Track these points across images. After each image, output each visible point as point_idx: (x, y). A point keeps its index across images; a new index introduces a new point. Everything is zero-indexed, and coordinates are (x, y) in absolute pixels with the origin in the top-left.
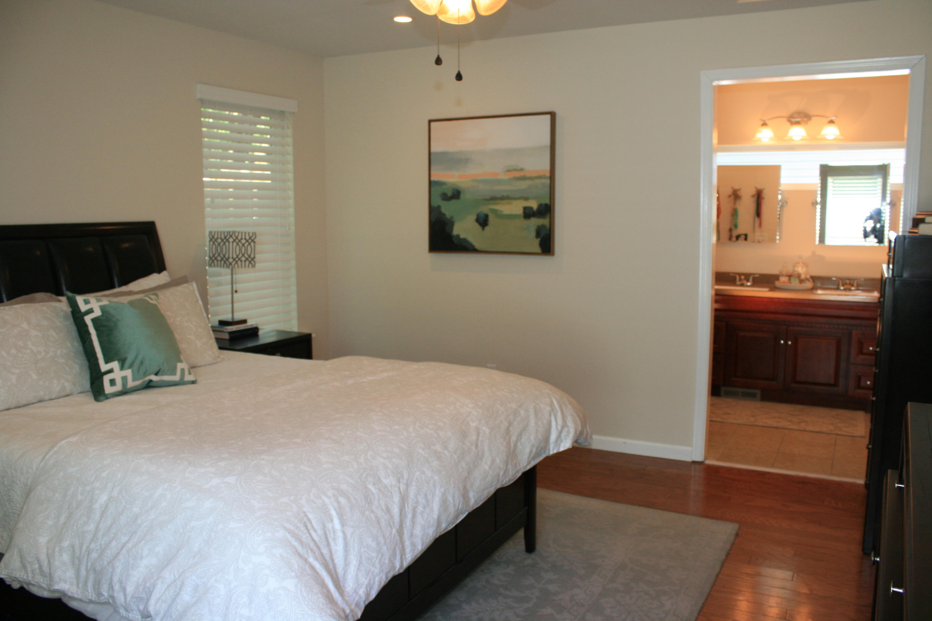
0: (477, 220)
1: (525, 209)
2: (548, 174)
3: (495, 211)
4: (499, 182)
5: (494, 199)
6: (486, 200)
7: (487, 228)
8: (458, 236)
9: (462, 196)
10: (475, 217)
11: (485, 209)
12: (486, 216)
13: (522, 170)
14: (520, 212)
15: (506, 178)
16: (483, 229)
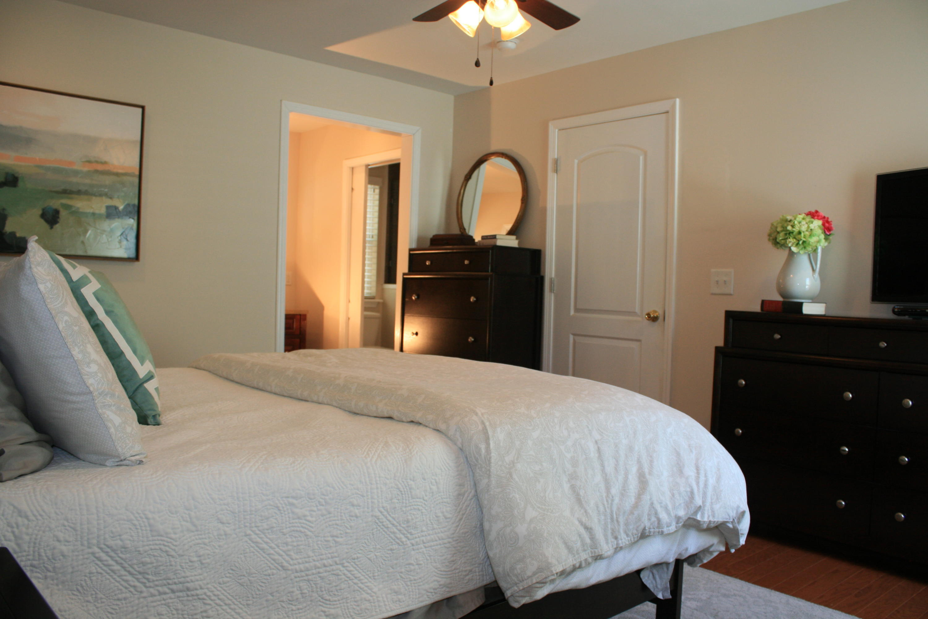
0: (43, 216)
1: (108, 207)
2: (137, 173)
3: (67, 207)
4: (76, 173)
5: (66, 192)
6: (57, 192)
7: (57, 226)
8: (13, 234)
9: (20, 183)
10: (40, 212)
11: (55, 203)
12: (57, 212)
13: (105, 163)
14: (103, 211)
15: (85, 169)
16: (52, 228)
